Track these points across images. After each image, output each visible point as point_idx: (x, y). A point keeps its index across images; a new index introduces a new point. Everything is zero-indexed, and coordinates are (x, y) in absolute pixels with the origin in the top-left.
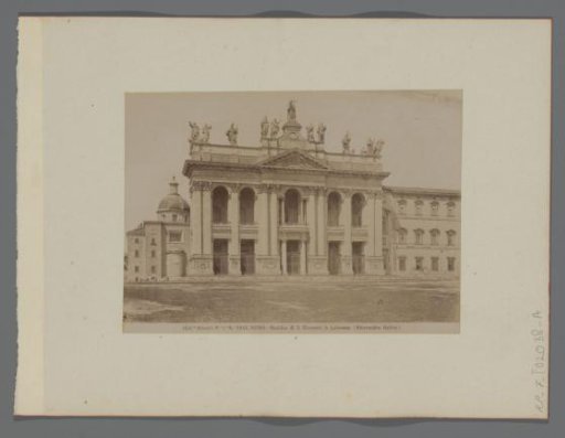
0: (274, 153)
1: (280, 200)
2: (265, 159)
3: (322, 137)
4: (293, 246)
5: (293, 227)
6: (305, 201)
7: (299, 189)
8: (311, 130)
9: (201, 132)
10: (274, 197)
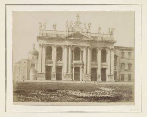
0: (71, 33)
1: (72, 51)
2: (67, 35)
3: (90, 27)
4: (77, 69)
5: (77, 62)
6: (82, 52)
7: (80, 47)
8: (85, 24)
9: (43, 25)
10: (70, 50)
